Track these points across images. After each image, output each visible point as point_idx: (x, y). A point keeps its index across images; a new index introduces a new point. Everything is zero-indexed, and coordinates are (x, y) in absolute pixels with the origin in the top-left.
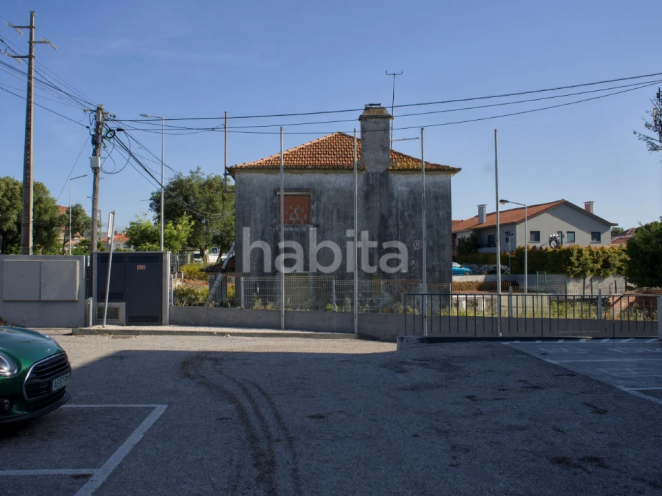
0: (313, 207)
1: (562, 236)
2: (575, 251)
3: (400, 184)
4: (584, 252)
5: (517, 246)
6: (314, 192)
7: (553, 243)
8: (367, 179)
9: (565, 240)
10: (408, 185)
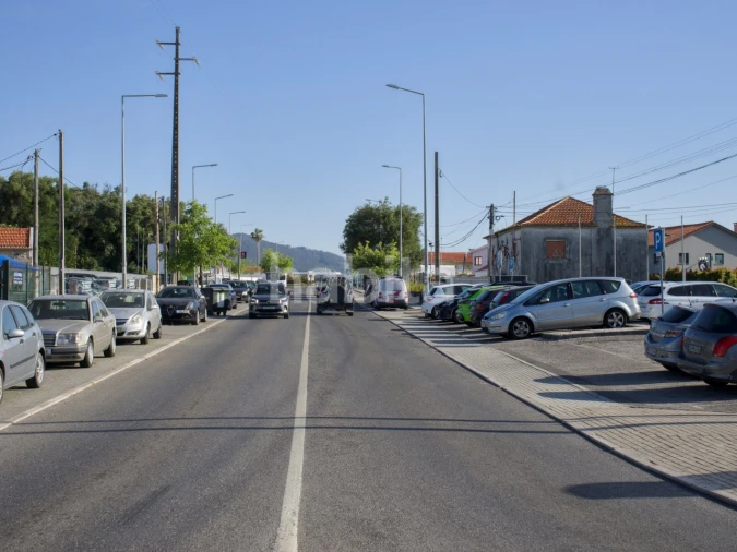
0: (567, 248)
1: (711, 259)
2: (724, 273)
3: (617, 235)
4: (732, 275)
5: (666, 270)
6: (568, 239)
7: (703, 266)
8: (599, 232)
9: (713, 262)
10: (622, 235)
